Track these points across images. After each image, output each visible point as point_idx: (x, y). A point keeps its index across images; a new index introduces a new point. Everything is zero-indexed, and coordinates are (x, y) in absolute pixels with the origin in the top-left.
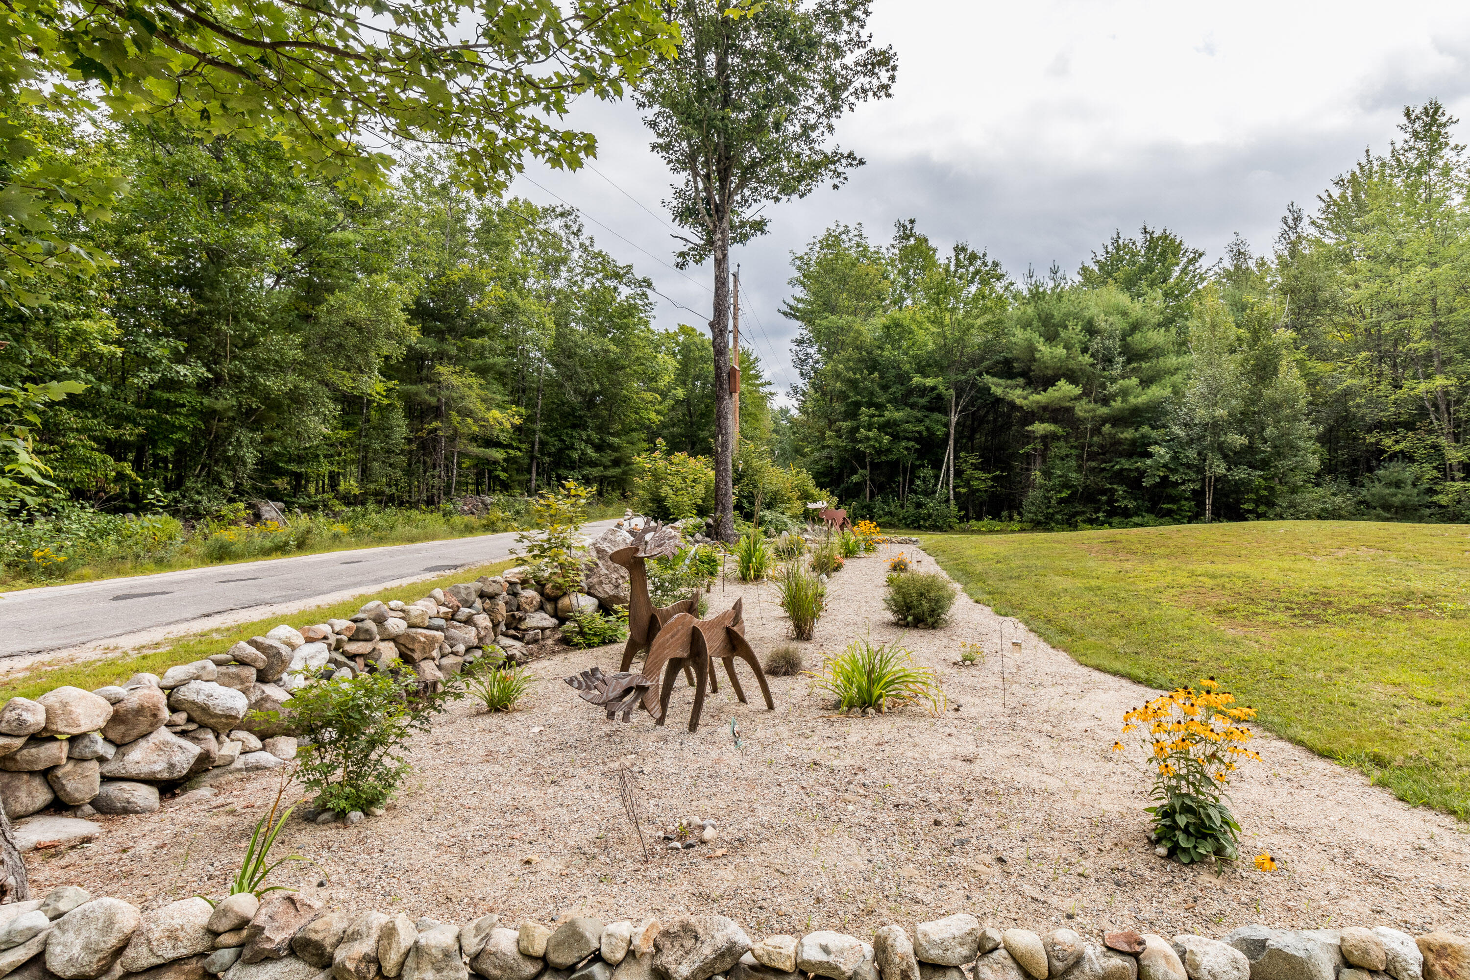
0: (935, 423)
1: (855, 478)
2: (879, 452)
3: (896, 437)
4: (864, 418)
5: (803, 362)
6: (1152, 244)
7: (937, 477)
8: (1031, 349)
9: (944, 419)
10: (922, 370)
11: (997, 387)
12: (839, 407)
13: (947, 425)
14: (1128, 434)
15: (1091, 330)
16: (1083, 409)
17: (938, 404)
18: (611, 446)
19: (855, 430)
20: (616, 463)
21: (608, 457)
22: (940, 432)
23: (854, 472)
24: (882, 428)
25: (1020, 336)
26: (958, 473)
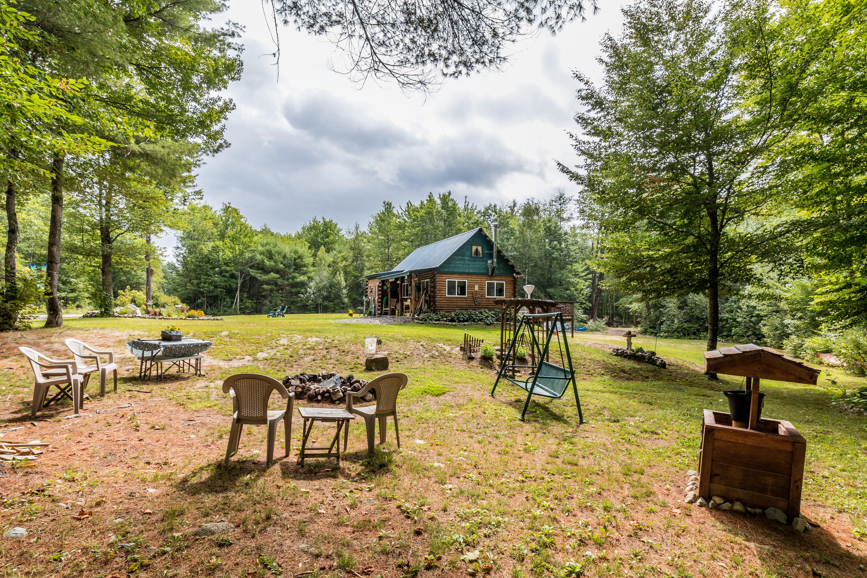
0: (232, 283)
1: (199, 301)
2: (209, 292)
3: (216, 287)
4: (202, 280)
5: (178, 256)
6: (325, 224)
7: (232, 303)
8: (263, 261)
9: (235, 281)
10: (226, 264)
11: (253, 272)
12: (193, 275)
13: (237, 284)
14: (294, 290)
15: (285, 257)
16: (280, 282)
17: (233, 276)
18: (70, 283)
19: (198, 284)
20: (73, 291)
21: (68, 287)
22: (234, 286)
23: (199, 298)
24: (210, 284)
25: (259, 257)
26: (241, 300)
